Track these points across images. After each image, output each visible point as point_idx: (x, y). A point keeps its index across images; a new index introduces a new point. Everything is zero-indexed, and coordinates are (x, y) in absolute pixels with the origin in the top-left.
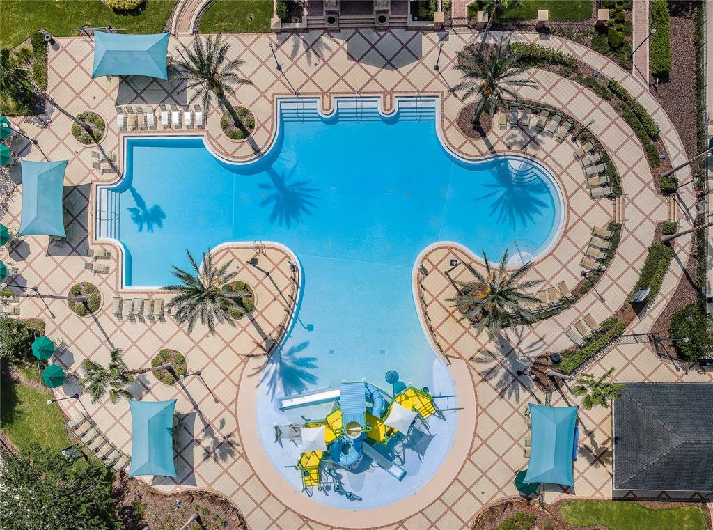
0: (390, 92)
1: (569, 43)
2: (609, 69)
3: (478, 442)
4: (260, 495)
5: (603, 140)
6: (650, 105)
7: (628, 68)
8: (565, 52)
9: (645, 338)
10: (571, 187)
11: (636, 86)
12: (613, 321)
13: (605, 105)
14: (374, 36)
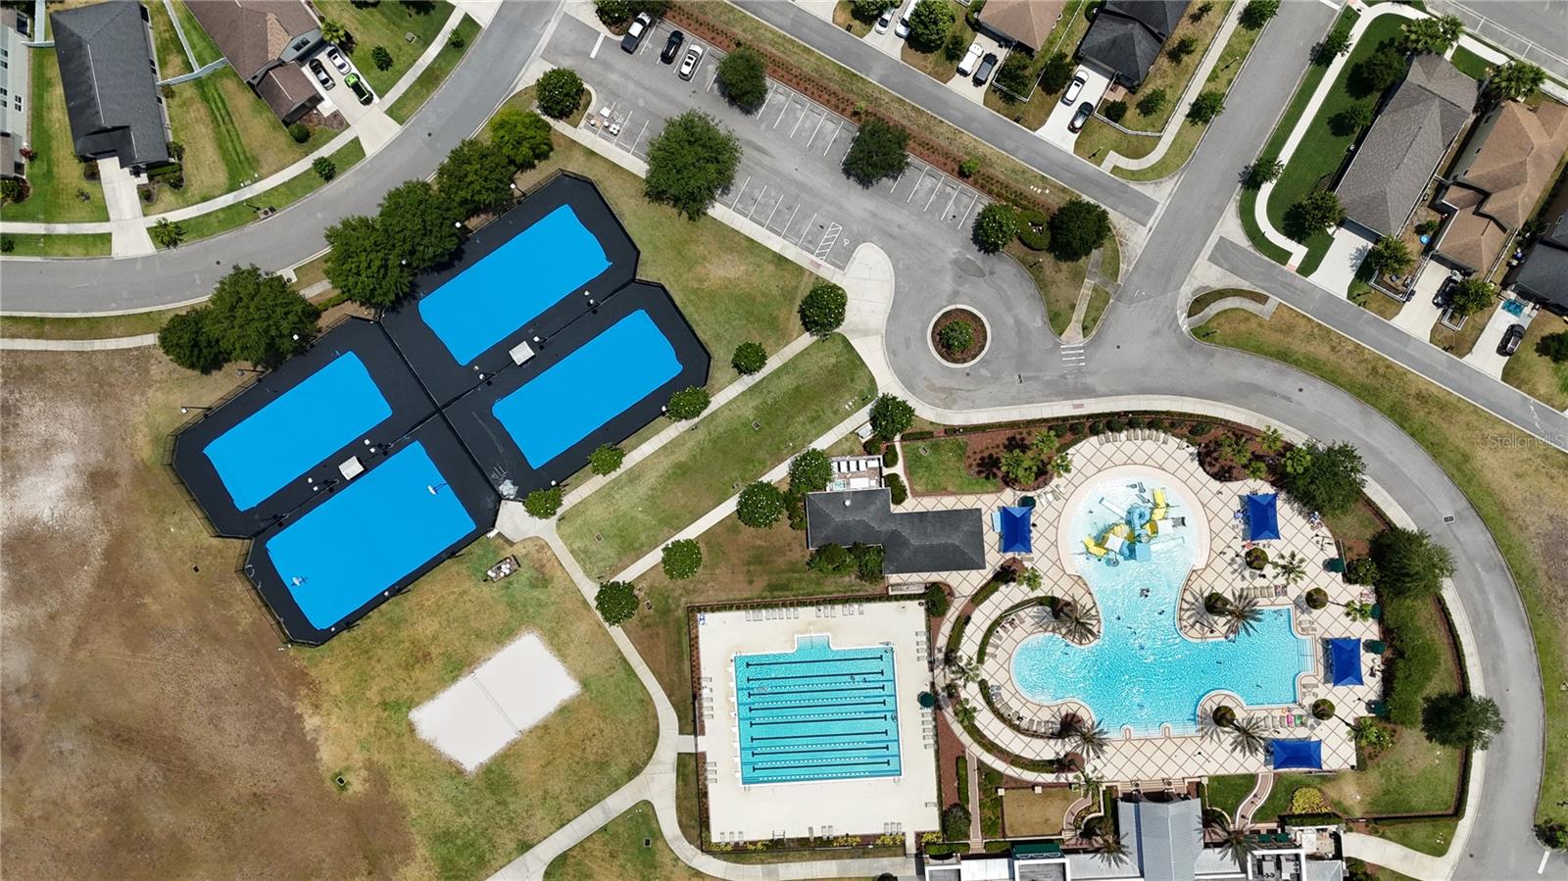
0: (1127, 740)
1: (1015, 775)
2: (989, 759)
3: (1055, 524)
4: (1192, 482)
5: (992, 716)
6: (966, 739)
7: (978, 760)
8: (1019, 771)
9: (957, 595)
10: (1009, 686)
11: (975, 751)
12: (978, 605)
13: (991, 737)
14: (1140, 776)
